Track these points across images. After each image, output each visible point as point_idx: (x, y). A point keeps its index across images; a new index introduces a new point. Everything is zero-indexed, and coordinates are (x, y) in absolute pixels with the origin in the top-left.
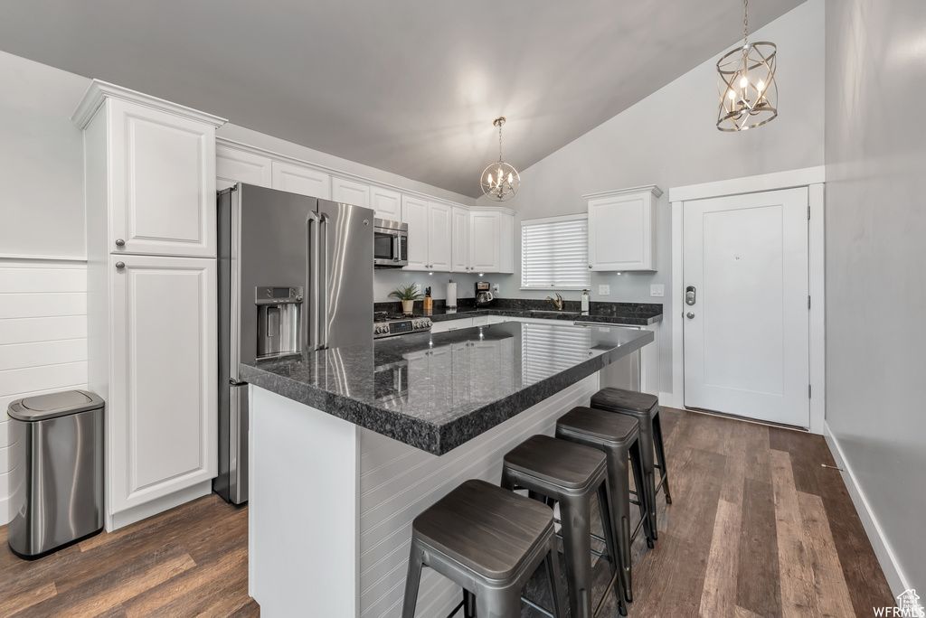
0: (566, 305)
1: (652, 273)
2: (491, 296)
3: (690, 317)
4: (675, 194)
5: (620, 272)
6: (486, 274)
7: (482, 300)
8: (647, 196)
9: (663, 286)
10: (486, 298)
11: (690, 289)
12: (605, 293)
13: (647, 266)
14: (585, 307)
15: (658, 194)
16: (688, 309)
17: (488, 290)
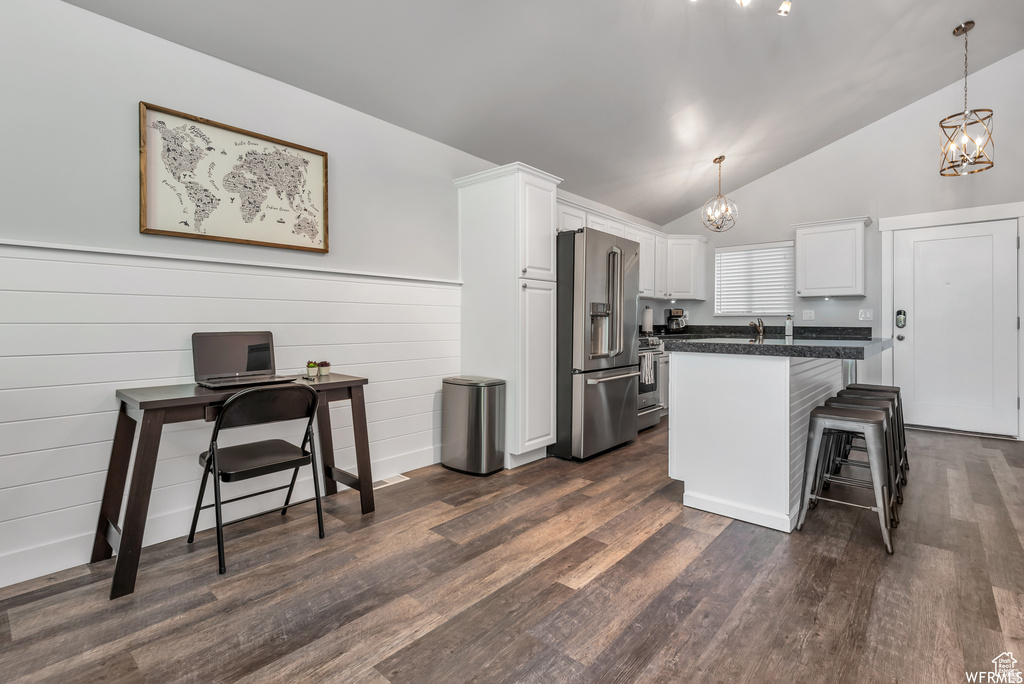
0: (767, 330)
1: (861, 297)
2: (684, 322)
3: (900, 338)
4: (885, 224)
5: (828, 297)
6: (678, 301)
7: (674, 327)
8: (860, 226)
9: (872, 310)
10: (678, 324)
11: (899, 313)
12: (809, 317)
13: (859, 291)
14: (789, 331)
15: (868, 224)
16: (898, 332)
17: (680, 316)
